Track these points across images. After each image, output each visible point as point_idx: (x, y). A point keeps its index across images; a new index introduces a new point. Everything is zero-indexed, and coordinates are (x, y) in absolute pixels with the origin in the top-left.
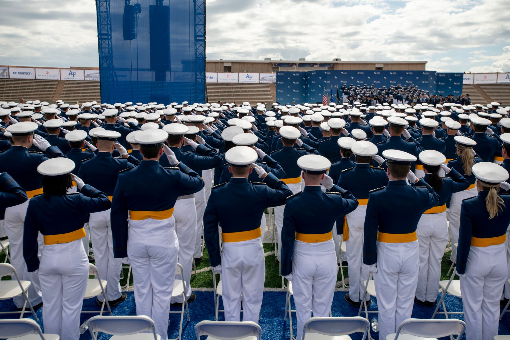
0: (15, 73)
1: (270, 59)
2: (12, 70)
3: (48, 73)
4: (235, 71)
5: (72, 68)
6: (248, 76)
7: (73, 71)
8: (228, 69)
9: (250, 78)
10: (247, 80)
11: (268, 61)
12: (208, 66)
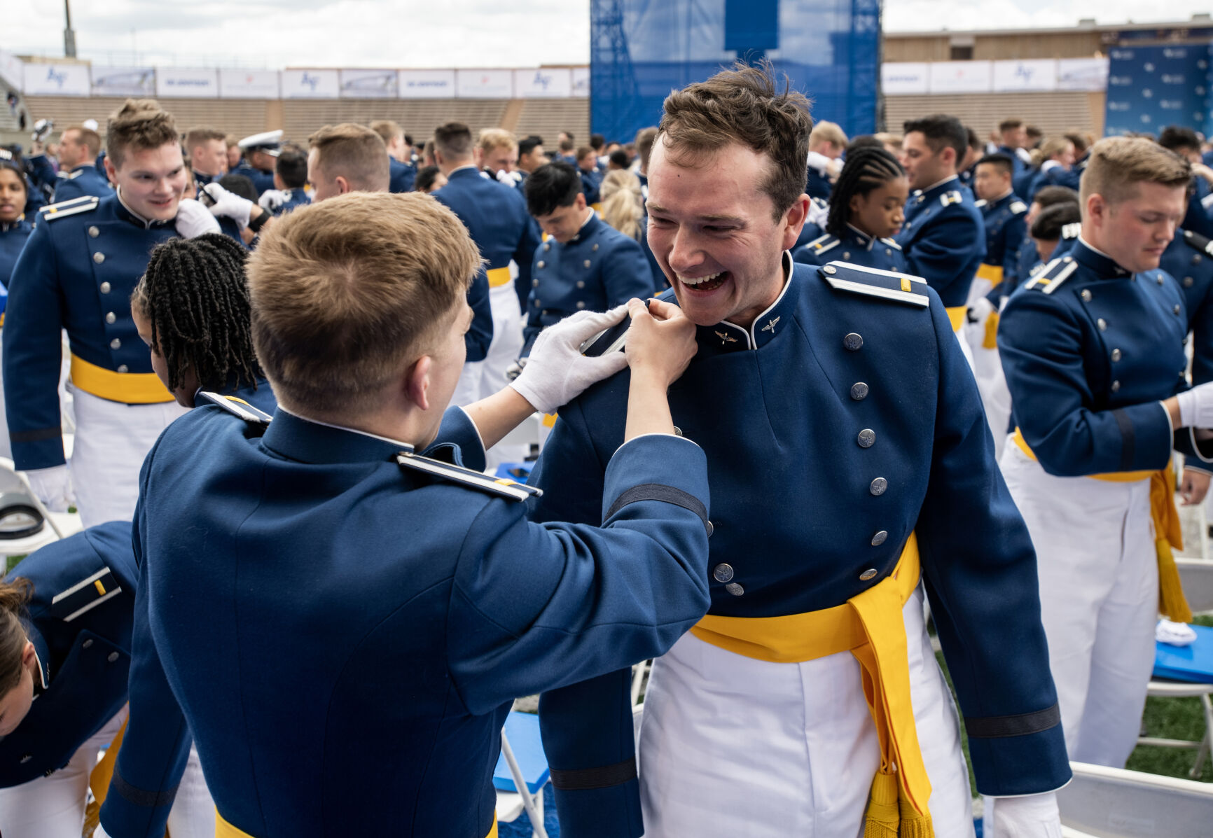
0: (411, 84)
1: (1093, 21)
2: (404, 79)
3: (485, 80)
4: (984, 57)
5: (544, 67)
6: (1020, 72)
7: (545, 73)
8: (963, 53)
9: (1027, 75)
10: (1018, 84)
11: (1088, 27)
12: (886, 50)
